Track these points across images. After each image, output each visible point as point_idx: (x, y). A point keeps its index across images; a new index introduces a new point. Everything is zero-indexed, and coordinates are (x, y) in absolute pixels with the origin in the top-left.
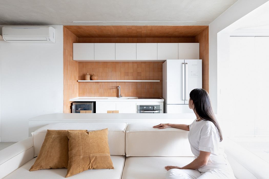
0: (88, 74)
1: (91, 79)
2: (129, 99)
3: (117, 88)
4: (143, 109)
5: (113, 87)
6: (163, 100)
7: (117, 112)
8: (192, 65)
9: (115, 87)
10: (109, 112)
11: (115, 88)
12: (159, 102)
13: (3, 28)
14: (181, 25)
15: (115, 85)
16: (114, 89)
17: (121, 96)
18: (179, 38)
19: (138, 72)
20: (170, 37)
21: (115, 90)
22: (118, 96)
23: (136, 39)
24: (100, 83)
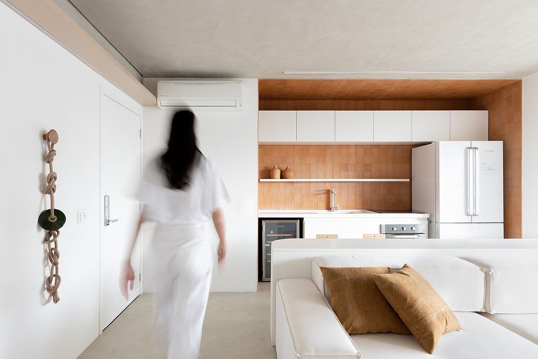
0: (276, 167)
1: (282, 177)
2: (352, 213)
3: (328, 192)
4: (391, 232)
5: (319, 192)
6: (427, 216)
7: (336, 236)
8: (485, 151)
9: (325, 192)
10: (319, 236)
11: (322, 193)
12: (420, 219)
13: (158, 83)
14: (472, 79)
15: (322, 187)
16: (322, 195)
17: (336, 209)
18: (442, 101)
19: (366, 164)
20: (425, 100)
21: (323, 197)
22: (329, 208)
23: (361, 103)
24: (295, 184)
